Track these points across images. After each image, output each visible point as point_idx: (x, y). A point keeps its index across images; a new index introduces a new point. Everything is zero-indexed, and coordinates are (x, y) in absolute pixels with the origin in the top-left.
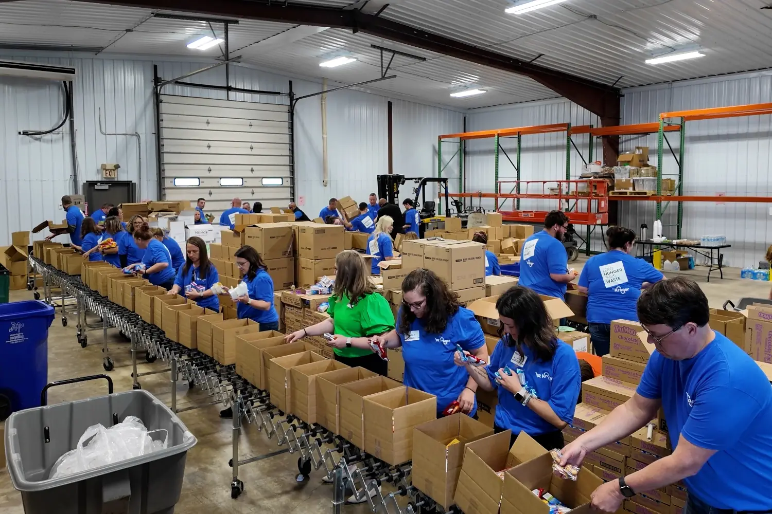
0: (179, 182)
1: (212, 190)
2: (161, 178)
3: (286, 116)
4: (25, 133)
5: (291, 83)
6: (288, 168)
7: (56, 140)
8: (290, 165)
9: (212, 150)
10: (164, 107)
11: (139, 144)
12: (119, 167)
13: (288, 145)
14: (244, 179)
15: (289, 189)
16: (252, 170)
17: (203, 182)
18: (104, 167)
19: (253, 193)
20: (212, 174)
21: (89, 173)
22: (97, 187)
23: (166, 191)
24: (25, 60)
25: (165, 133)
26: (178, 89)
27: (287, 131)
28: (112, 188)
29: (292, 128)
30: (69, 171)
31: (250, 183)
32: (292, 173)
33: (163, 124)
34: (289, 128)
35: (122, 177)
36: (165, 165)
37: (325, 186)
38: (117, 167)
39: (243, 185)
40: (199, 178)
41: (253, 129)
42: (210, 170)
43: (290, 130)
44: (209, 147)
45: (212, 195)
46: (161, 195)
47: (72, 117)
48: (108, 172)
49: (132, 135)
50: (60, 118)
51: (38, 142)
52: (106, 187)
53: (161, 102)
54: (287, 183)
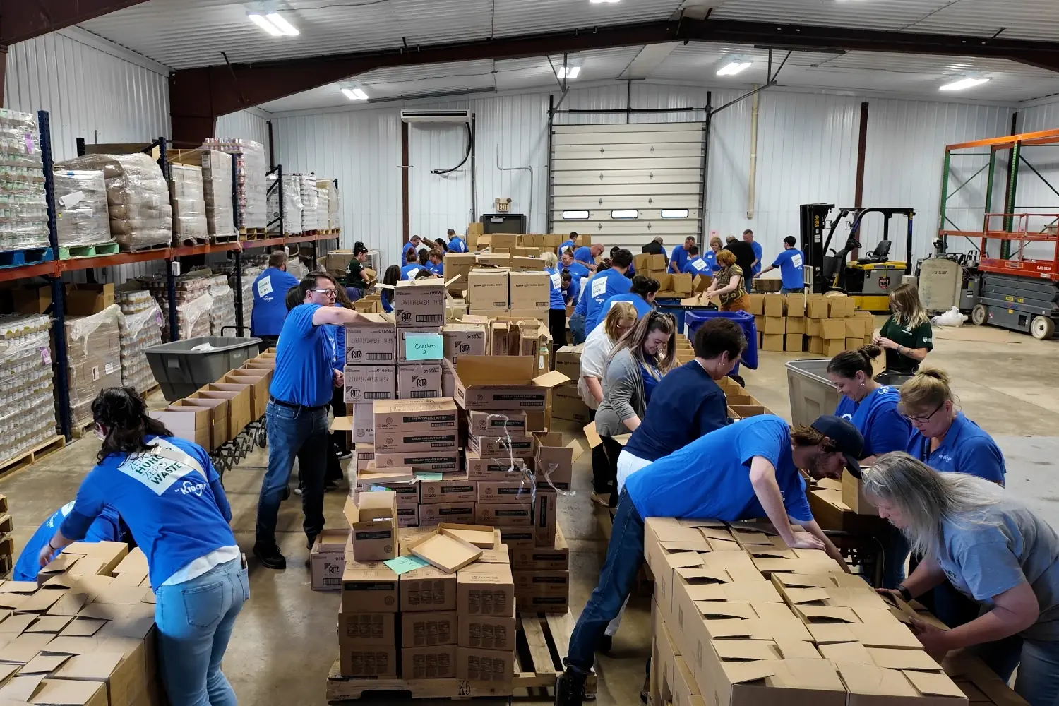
0: (567, 215)
1: (602, 223)
2: (550, 212)
3: (699, 136)
4: (436, 172)
5: (709, 94)
6: (697, 197)
7: (461, 177)
8: (699, 194)
9: (605, 180)
10: (557, 139)
11: (532, 177)
12: (511, 201)
13: (699, 170)
14: (639, 211)
15: (696, 222)
16: (650, 201)
17: (593, 215)
18: (498, 202)
19: (649, 227)
20: (604, 206)
21: (486, 207)
22: (493, 220)
23: (554, 224)
24: (429, 108)
25: (557, 165)
26: (574, 118)
27: (699, 153)
28: (506, 221)
29: (705, 149)
30: (470, 207)
31: (645, 215)
32: (701, 204)
33: (555, 156)
34: (702, 149)
35: (514, 210)
36: (554, 198)
37: (750, 218)
38: (509, 201)
39: (639, 218)
40: (588, 210)
41: (655, 154)
42: (601, 202)
43: (703, 151)
44: (601, 177)
45: (602, 229)
46: (549, 229)
47: (473, 154)
48: (501, 205)
49: (526, 169)
50: (463, 156)
51: (445, 180)
52: (501, 220)
53: (554, 133)
54: (695, 214)
